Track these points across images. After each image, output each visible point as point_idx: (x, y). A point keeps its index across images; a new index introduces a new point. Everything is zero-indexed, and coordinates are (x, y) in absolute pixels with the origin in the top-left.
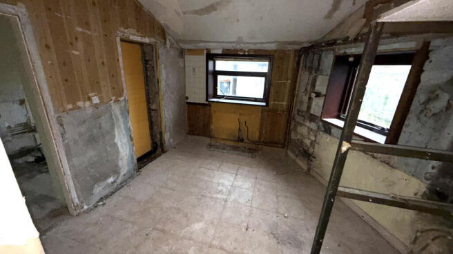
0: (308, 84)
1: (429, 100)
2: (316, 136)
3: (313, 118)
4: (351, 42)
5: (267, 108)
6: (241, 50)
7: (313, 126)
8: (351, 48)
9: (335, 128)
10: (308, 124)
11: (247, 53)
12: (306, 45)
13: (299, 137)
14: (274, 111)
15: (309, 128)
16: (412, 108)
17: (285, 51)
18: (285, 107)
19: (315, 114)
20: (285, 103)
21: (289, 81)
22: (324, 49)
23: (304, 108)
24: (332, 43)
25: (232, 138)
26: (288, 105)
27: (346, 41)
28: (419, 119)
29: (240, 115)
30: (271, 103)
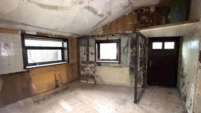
0: (85, 50)
1: (124, 50)
2: (95, 69)
3: (91, 63)
4: (100, 36)
5: (68, 64)
6: (51, 35)
7: (92, 65)
8: (101, 38)
9: (102, 63)
10: (89, 65)
11: (54, 37)
12: (80, 36)
13: (86, 72)
14: (72, 65)
15: (90, 67)
16: (121, 52)
17: (72, 37)
18: (76, 62)
19: (92, 61)
20: (76, 60)
21: (76, 50)
22: (90, 38)
23: (85, 60)
24: (93, 36)
25: (51, 88)
26: (77, 60)
27: (99, 36)
28: (123, 54)
29: (55, 71)
30: (70, 61)
